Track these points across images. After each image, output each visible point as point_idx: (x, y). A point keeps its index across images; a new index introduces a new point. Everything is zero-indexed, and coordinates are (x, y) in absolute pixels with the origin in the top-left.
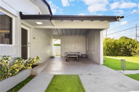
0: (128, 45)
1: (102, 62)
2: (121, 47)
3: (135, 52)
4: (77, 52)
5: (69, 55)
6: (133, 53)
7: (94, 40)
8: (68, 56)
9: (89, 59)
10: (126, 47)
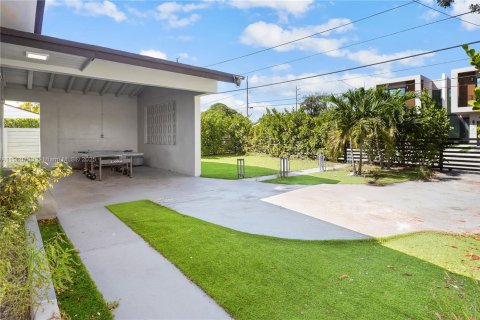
0: (238, 128)
1: (198, 171)
2: (223, 134)
3: (250, 145)
4: (123, 149)
5: (103, 158)
6: (246, 148)
7: (174, 115)
8: (102, 162)
9: (155, 168)
10: (232, 134)
